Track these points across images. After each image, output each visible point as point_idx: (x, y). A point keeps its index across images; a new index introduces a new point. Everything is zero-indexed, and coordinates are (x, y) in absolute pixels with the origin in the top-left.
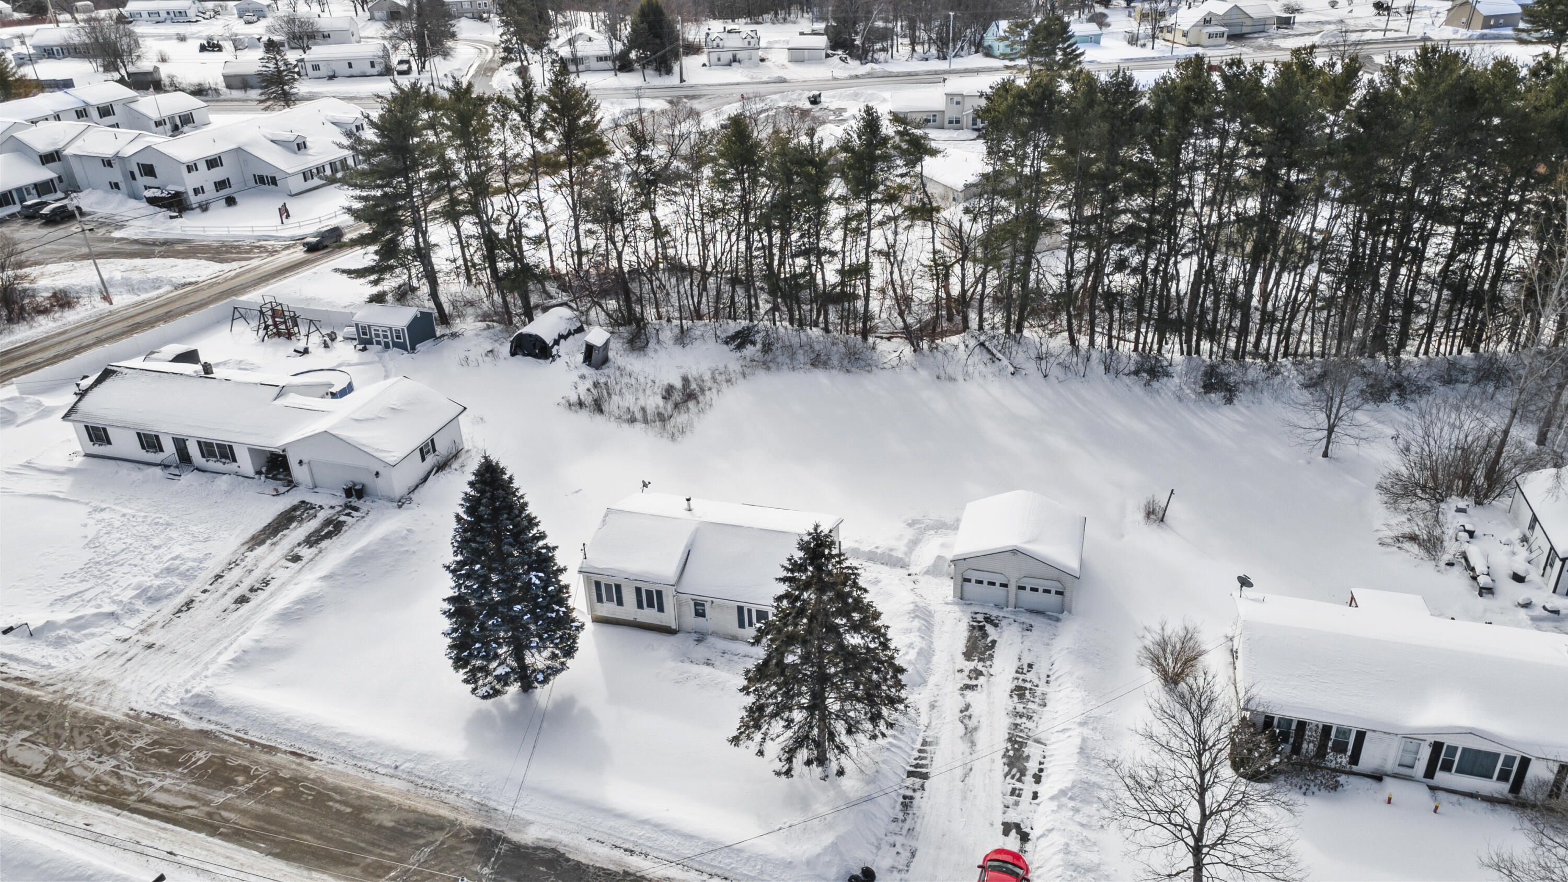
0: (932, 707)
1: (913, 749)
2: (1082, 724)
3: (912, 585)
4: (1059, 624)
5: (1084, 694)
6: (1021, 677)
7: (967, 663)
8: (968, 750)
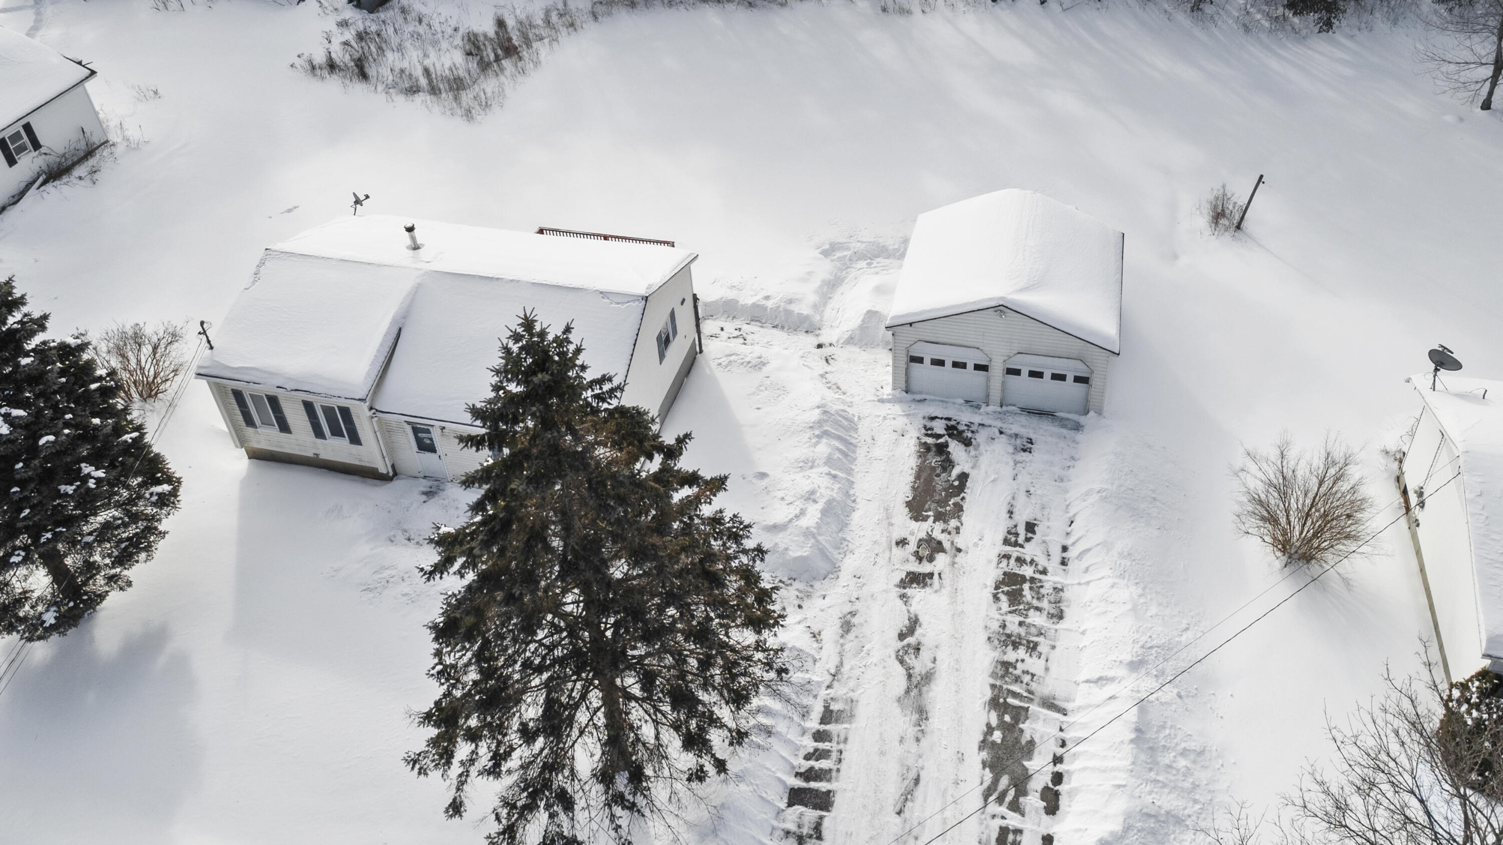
0: (847, 626)
1: (804, 732)
2: (1135, 666)
3: (822, 367)
4: (1079, 436)
5: (1135, 591)
6: (1015, 552)
7: (914, 525)
8: (912, 731)
